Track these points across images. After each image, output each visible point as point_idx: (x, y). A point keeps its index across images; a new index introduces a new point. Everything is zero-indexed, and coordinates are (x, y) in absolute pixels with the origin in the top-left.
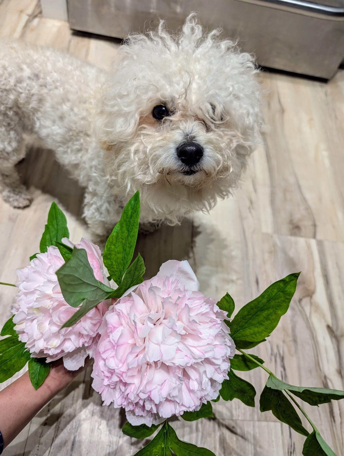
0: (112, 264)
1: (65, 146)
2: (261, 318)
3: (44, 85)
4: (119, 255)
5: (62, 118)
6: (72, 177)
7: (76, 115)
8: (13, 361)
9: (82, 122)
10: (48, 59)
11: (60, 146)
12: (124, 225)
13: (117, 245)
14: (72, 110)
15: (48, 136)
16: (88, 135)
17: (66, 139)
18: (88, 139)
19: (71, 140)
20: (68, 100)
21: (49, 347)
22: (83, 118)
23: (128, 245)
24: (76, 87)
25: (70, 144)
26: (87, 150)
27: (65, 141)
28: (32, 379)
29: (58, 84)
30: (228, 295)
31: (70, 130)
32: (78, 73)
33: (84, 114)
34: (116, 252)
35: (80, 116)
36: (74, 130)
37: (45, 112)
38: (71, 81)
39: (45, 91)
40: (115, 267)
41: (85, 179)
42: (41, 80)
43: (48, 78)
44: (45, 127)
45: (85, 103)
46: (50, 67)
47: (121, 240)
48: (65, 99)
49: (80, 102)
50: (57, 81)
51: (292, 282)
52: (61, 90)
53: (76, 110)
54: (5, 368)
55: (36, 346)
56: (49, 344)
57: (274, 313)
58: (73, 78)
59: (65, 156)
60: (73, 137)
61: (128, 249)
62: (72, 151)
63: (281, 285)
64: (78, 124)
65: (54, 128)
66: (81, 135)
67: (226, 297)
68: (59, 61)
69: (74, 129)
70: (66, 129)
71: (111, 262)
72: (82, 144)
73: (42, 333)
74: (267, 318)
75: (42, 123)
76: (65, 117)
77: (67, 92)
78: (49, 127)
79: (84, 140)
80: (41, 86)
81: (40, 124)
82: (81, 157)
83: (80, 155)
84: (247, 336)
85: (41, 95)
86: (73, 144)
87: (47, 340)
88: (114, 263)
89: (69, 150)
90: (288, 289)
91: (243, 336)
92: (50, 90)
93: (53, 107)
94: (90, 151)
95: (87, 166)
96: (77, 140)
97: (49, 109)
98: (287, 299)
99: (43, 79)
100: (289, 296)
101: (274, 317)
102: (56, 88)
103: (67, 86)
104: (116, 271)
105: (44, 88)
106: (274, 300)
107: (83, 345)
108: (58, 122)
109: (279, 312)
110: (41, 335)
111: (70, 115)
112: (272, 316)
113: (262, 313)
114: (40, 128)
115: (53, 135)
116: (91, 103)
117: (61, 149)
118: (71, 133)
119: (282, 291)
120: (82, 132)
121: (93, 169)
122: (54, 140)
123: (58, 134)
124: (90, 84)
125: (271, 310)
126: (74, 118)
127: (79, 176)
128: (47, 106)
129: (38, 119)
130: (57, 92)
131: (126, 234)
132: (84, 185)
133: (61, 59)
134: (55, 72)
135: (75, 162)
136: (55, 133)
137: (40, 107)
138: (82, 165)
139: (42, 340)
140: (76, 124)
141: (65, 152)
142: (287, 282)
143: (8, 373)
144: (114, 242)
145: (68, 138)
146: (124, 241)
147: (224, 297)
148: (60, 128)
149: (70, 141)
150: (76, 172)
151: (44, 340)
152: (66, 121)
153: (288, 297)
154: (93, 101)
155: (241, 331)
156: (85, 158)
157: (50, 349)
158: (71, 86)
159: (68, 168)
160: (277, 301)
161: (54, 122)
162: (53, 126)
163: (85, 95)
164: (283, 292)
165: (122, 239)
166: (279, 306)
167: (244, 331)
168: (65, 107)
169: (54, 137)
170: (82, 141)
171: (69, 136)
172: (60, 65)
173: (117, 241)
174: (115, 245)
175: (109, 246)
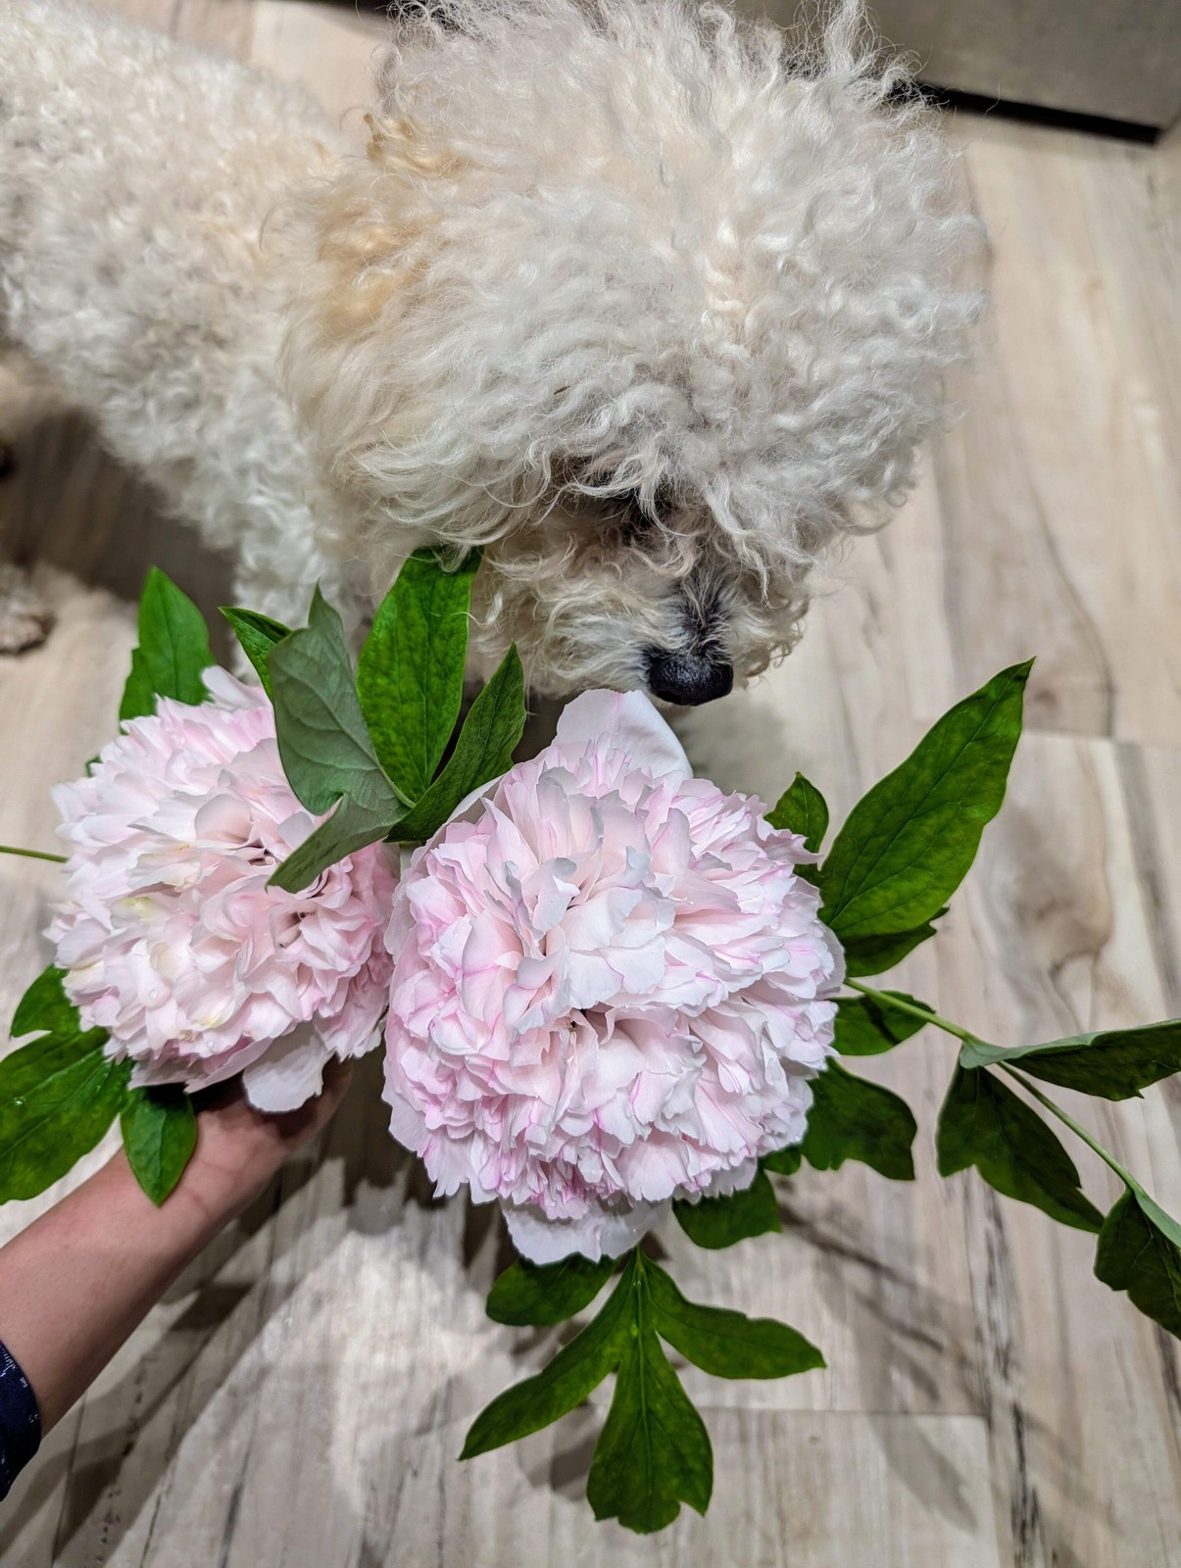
0: (387, 743)
1: (135, 391)
2: (918, 844)
3: (28, 142)
4: (406, 709)
5: (108, 273)
6: (172, 513)
7: (165, 258)
8: (65, 1120)
9: (193, 288)
10: (39, 35)
11: (112, 392)
12: (413, 601)
13: (395, 674)
14: (148, 237)
15: (62, 349)
16: (220, 343)
17: (136, 363)
18: (220, 356)
19: (153, 363)
20: (130, 198)
21: (196, 1028)
22: (196, 273)
23: (434, 668)
24: (157, 141)
25: (153, 378)
26: (219, 402)
27: (133, 370)
28: (139, 1172)
29: (85, 133)
30: (801, 783)
31: (146, 321)
32: (160, 84)
33: (198, 253)
34: (394, 699)
35: (183, 264)
36: (163, 323)
37: (42, 253)
38: (136, 118)
39: (35, 162)
40: (398, 750)
41: (225, 519)
42: (15, 119)
43: (43, 110)
44: (47, 314)
45: (196, 206)
46: (46, 65)
47: (407, 653)
48: (114, 195)
49: (176, 204)
50: (80, 122)
51: (1006, 703)
52: (99, 153)
53: (162, 236)
54: (40, 1147)
55: (150, 1031)
56: (194, 1016)
57: (960, 819)
58: (141, 105)
59: (138, 430)
60: (162, 351)
61: (435, 682)
62: (162, 409)
63: (975, 714)
64: (175, 297)
65: (81, 315)
66: (193, 339)
67: (796, 793)
68: (82, 39)
69: (163, 315)
70: (126, 319)
71: (382, 734)
72: (197, 379)
73: (169, 983)
74: (938, 842)
75: (33, 296)
76: (123, 270)
77: (121, 164)
78: (62, 314)
79: (205, 360)
80: (18, 144)
81: (26, 306)
82: (200, 431)
83: (193, 423)
84: (876, 915)
85: (20, 179)
86: (163, 379)
87: (187, 1004)
88: (394, 737)
89: (151, 407)
90: (999, 727)
91: (863, 918)
92: (55, 160)
93: (69, 229)
94: (231, 405)
95: (226, 466)
96: (179, 363)
97: (55, 239)
98: (998, 763)
99: (22, 113)
100: (1003, 752)
101: (959, 834)
102: (78, 149)
103: (121, 139)
104: (404, 765)
105: (29, 151)
106: (956, 771)
107: (316, 1014)
108: (95, 289)
109: (975, 813)
110: (164, 991)
111: (142, 260)
112: (952, 830)
113: (921, 825)
114: (25, 319)
115: (82, 345)
116: (219, 207)
117: (118, 403)
118: (152, 336)
119: (976, 740)
120: (196, 327)
121: (253, 481)
122: (86, 367)
123: (98, 340)
124: (213, 129)
125: (948, 813)
126: (160, 272)
127: (200, 507)
128: (48, 223)
129: (17, 284)
130: (81, 163)
131: (421, 630)
132: (222, 542)
133: (88, 32)
134: (71, 85)
135: (179, 452)
136: (88, 335)
137: (17, 233)
138: (206, 463)
139: (172, 1006)
140: (167, 294)
141: (136, 416)
142: (993, 704)
143: (53, 1162)
144: (385, 662)
145: (142, 356)
146: (417, 657)
147: (787, 794)
148: (106, 314)
149: (151, 368)
150: (188, 496)
151: (180, 1005)
152: (128, 281)
153: (1000, 757)
154: (227, 199)
155: (855, 902)
156: (215, 435)
157: (200, 1035)
158: (137, 137)
159: (154, 476)
160: (964, 776)
161: (80, 290)
162: (79, 306)
163: (198, 175)
164: (982, 739)
165: (411, 650)
166: (973, 794)
167: (867, 899)
168: (120, 226)
169: (86, 354)
170: (197, 364)
171: (148, 347)
172: (86, 53)
173: (392, 659)
174: (387, 675)
175: (368, 681)
